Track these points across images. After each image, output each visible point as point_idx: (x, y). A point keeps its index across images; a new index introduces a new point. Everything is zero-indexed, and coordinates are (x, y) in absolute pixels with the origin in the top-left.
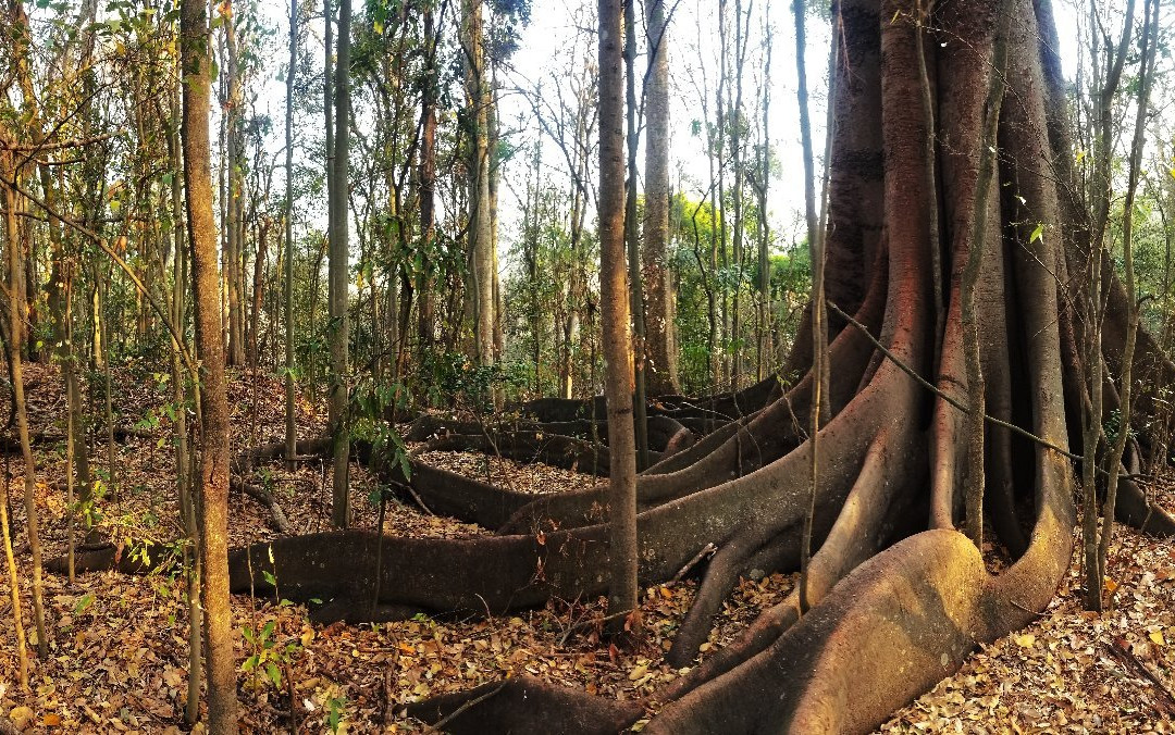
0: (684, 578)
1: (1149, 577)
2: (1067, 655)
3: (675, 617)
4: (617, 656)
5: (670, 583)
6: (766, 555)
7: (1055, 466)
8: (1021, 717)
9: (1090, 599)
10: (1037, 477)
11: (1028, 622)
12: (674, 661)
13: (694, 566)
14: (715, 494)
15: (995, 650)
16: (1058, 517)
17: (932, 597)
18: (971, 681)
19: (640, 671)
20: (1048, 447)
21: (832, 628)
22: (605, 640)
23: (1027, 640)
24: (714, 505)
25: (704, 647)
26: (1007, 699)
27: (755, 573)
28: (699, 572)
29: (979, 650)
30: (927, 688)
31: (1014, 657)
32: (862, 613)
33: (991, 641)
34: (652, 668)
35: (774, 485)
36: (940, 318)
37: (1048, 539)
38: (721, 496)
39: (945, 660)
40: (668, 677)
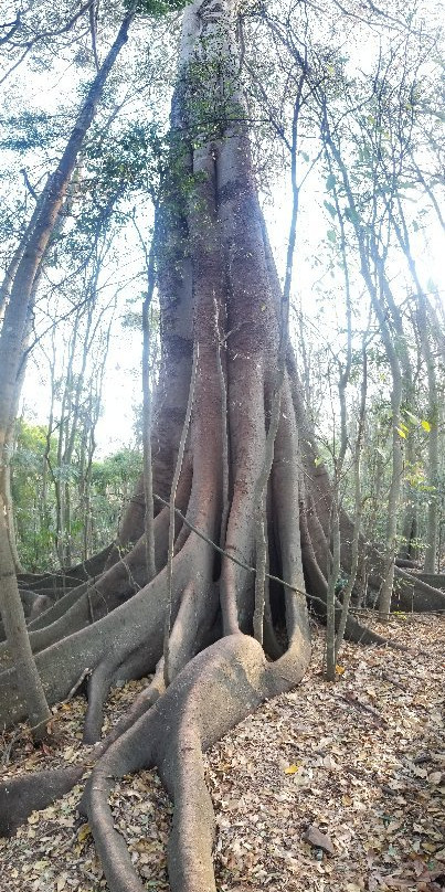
0: (74, 696)
1: (363, 665)
2: (318, 702)
3: (78, 719)
4: (50, 752)
5: (66, 701)
6: (124, 669)
7: (298, 603)
8: (295, 731)
9: (328, 676)
10: (288, 610)
11: (293, 688)
12: (88, 741)
13: (80, 687)
14: (82, 635)
15: (275, 702)
16: (302, 632)
17: (241, 671)
18: (264, 716)
19: (69, 753)
20: (295, 590)
21: (189, 688)
22: (37, 746)
23: (293, 696)
24: (84, 642)
25: (104, 729)
26: (287, 723)
27: (119, 683)
28: (84, 691)
29: (265, 701)
30: (241, 719)
31: (285, 704)
32: (206, 676)
33: (272, 697)
34: (75, 750)
35: (123, 622)
36: (226, 508)
37: (298, 644)
38: (88, 635)
39: (248, 706)
40: (89, 750)
